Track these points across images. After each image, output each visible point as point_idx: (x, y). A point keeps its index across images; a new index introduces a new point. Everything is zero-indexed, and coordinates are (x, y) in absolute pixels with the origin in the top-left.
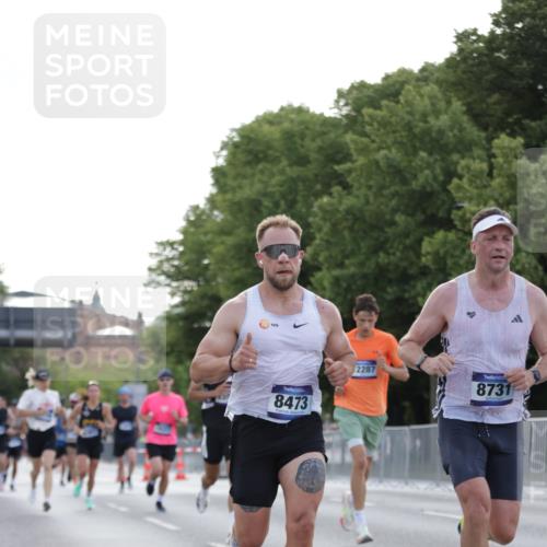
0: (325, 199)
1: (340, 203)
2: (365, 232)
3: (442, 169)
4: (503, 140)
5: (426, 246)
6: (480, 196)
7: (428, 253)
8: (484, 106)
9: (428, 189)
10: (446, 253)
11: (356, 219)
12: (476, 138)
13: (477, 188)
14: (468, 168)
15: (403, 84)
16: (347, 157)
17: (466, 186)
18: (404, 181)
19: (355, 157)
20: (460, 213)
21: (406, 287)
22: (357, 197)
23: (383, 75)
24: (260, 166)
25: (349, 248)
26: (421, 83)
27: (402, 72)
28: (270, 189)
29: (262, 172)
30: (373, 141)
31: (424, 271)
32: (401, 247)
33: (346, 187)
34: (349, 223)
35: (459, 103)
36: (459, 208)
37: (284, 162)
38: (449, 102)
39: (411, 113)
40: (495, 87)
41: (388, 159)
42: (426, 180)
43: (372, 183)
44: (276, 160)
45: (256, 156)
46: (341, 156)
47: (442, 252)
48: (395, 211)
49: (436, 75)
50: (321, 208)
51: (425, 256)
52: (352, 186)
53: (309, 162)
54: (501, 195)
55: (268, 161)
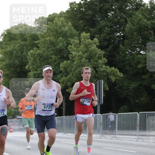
0: (32, 51)
1: (36, 52)
2: (44, 60)
3: (66, 43)
4: (84, 34)
5: (61, 65)
6: (77, 50)
7: (62, 67)
8: (78, 24)
9: (62, 48)
10: (67, 67)
11: (41, 57)
12: (76, 33)
13: (76, 48)
14: (74, 42)
15: (54, 17)
16: (38, 39)
17: (73, 47)
18: (55, 46)
19: (40, 39)
20: (71, 55)
21: (56, 76)
22: (41, 50)
23: (49, 15)
24: (13, 41)
25: (39, 65)
26: (60, 17)
27: (54, 14)
28: (16, 48)
29: (13, 43)
30: (46, 34)
31: (61, 72)
32: (54, 65)
33: (38, 47)
34: (39, 58)
35: (70, 23)
36: (71, 54)
37: (20, 40)
38: (67, 23)
39: (57, 26)
40: (81, 18)
41: (50, 40)
42: (61, 46)
43: (45, 46)
44: (17, 40)
45: (11, 38)
46: (36, 38)
47: (66, 66)
48: (52, 55)
49: (64, 15)
50: (30, 53)
51: (61, 68)
52: (40, 47)
53: (27, 40)
54: (83, 50)
55: (15, 40)
